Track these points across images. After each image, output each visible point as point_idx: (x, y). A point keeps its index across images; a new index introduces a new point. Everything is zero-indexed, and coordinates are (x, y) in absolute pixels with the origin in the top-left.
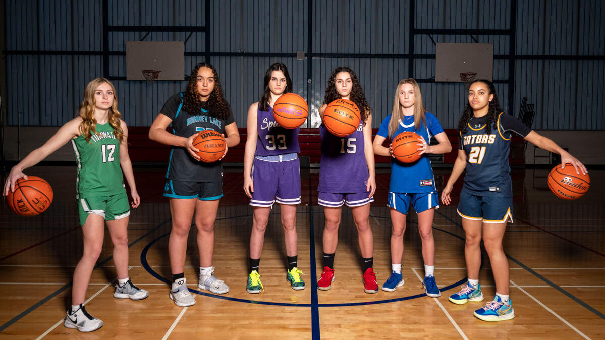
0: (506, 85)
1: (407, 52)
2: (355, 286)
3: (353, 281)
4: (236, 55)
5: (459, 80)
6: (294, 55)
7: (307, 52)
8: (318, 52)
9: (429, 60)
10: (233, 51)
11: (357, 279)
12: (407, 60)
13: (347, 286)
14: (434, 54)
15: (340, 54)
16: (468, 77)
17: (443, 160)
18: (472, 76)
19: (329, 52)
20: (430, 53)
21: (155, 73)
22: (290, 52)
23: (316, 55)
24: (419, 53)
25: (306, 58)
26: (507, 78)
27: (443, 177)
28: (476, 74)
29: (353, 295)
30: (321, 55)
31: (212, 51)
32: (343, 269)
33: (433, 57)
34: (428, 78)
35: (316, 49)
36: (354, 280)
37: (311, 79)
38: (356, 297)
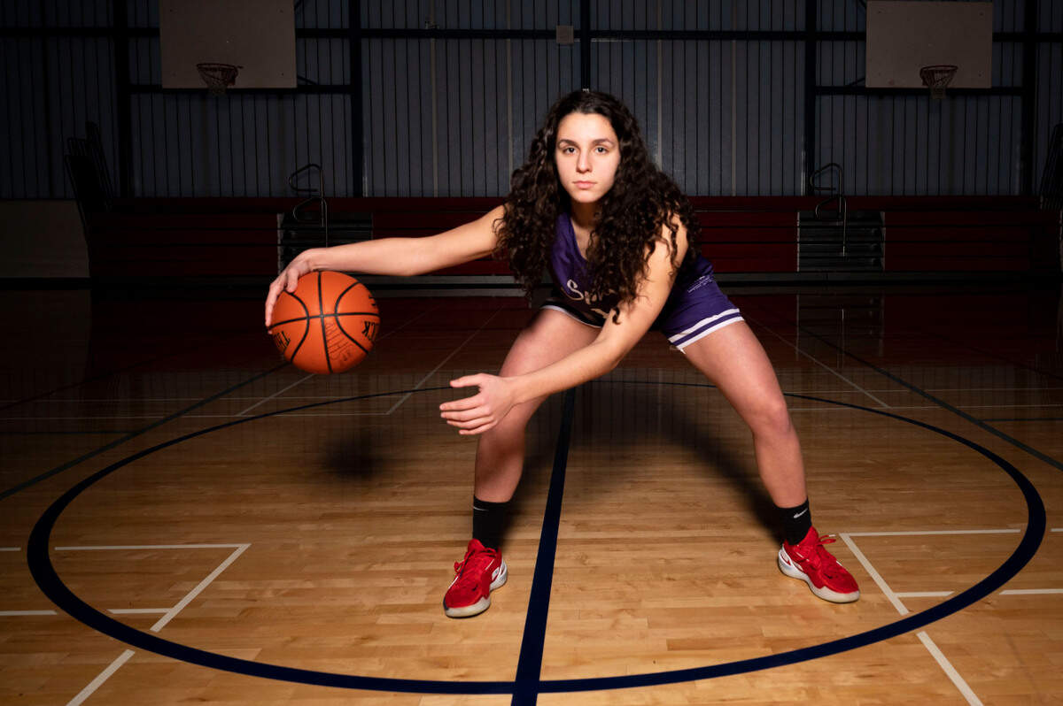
0: (1018, 101)
1: (801, 27)
2: (673, 603)
3: (665, 581)
4: (419, 34)
5: (918, 83)
6: (550, 34)
7: (578, 28)
8: (604, 26)
9: (851, 45)
10: (413, 25)
11: (677, 576)
12: (801, 45)
13: (645, 604)
14: (860, 29)
15: (652, 32)
16: (938, 76)
17: (883, 264)
18: (946, 75)
19: (628, 27)
20: (851, 28)
21: (230, 73)
22: (541, 26)
23: (599, 34)
24: (827, 28)
25: (578, 40)
26: (1018, 82)
27: (883, 301)
28: (955, 69)
29: (659, 639)
30: (610, 34)
31: (364, 25)
32: (635, 541)
33: (860, 36)
34: (848, 83)
35: (600, 21)
36: (669, 579)
37: (588, 87)
38: (673, 647)
